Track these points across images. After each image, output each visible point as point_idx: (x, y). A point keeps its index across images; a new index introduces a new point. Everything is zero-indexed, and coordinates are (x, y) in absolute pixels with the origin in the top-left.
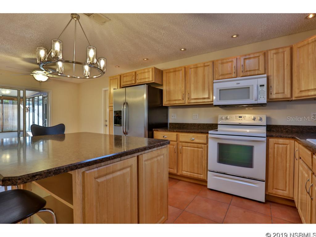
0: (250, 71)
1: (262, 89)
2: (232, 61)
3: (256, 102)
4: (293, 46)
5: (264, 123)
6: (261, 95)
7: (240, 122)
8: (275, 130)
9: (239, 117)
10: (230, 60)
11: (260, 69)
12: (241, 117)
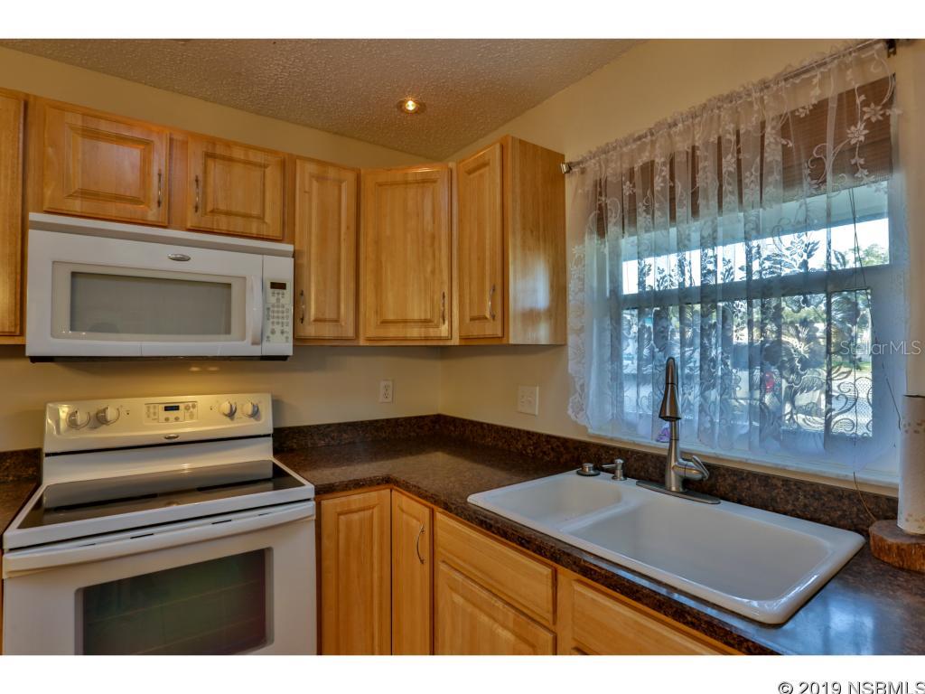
0: (228, 213)
1: (278, 300)
2: (146, 144)
3: (256, 351)
4: (362, 171)
5: (266, 424)
6: (273, 323)
7: (172, 431)
8: (295, 446)
9: (167, 409)
10: (137, 134)
11: (268, 219)
12: (177, 408)
